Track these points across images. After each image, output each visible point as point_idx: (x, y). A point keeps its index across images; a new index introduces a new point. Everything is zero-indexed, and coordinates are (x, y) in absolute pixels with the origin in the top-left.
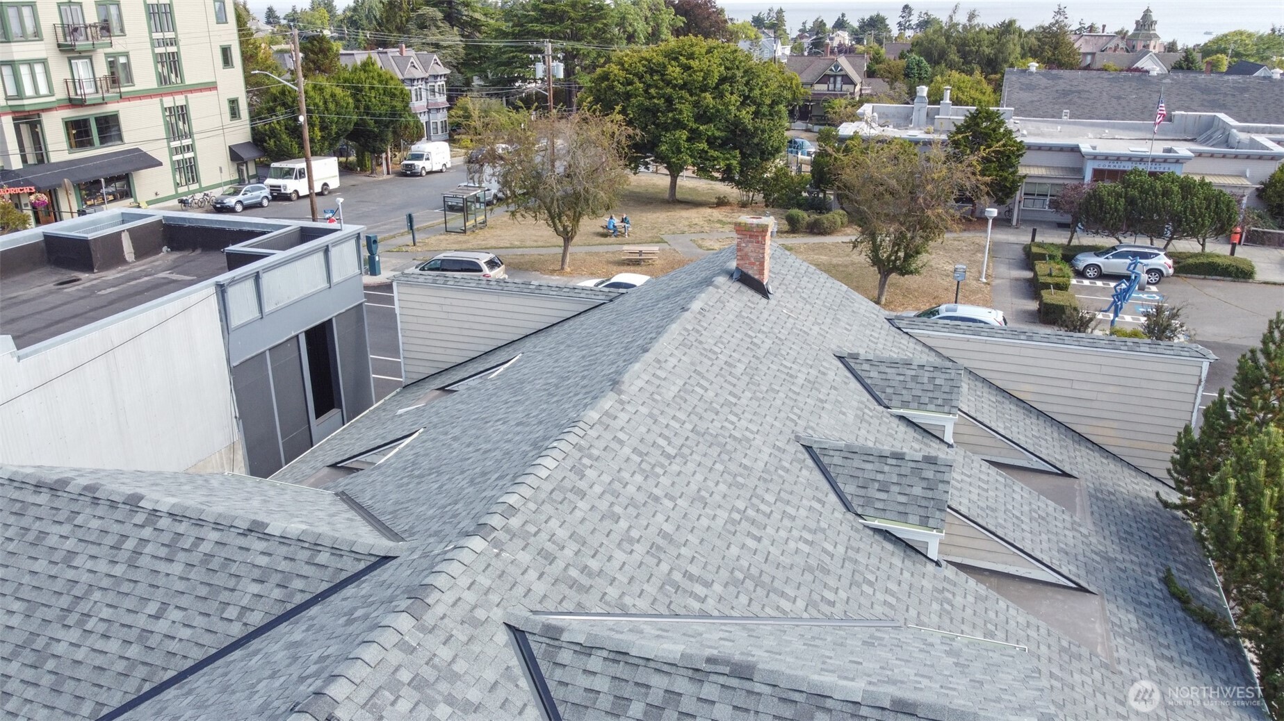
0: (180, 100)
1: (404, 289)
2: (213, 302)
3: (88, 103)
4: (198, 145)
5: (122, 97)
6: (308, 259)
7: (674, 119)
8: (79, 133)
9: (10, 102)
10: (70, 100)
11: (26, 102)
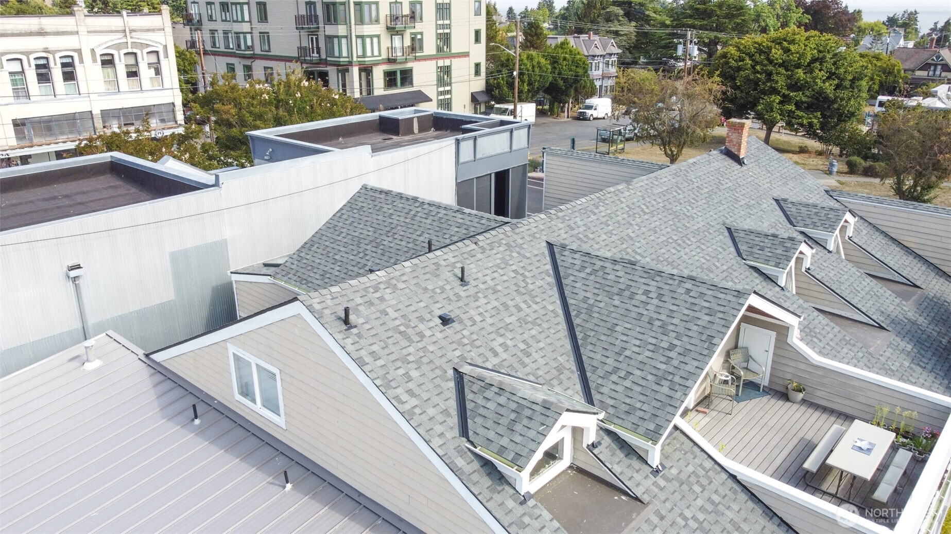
0: (447, 62)
1: (550, 157)
2: (453, 147)
3: (398, 61)
4: (453, 91)
5: (416, 59)
6: (502, 135)
7: (771, 87)
8: (391, 79)
9: (359, 59)
10: (389, 59)
11: (366, 59)
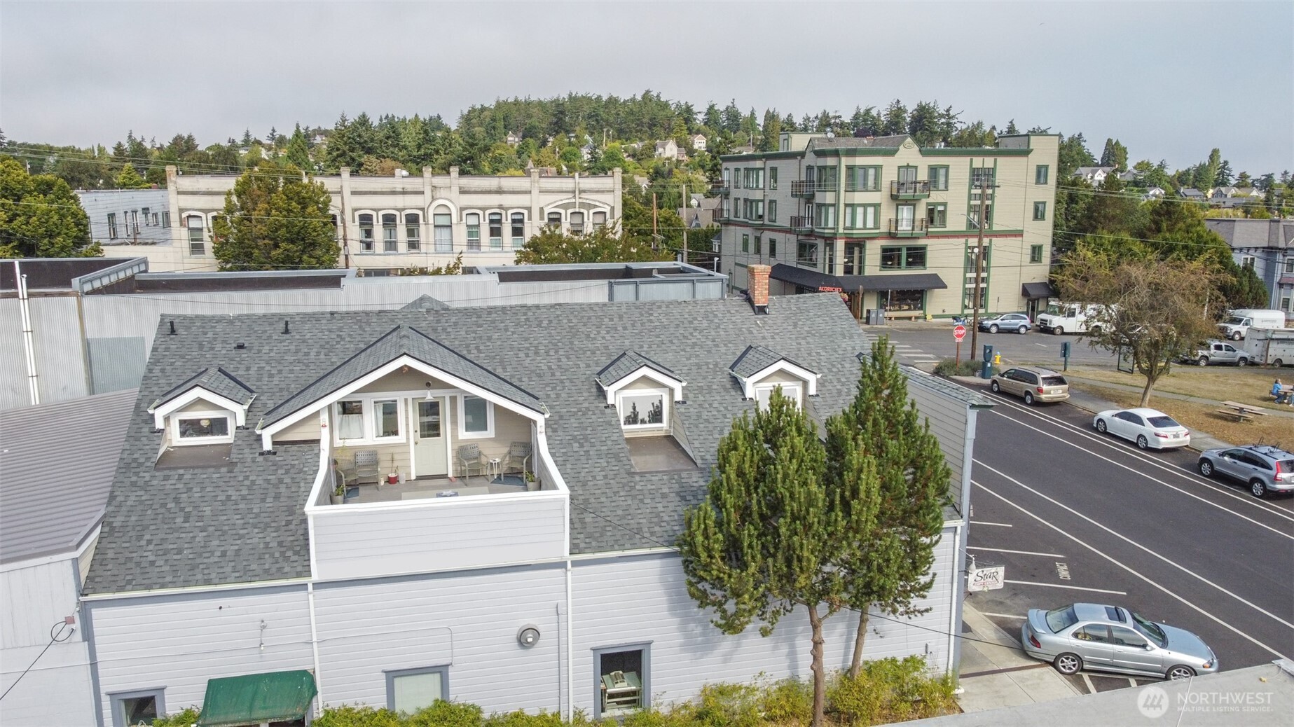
0: (984, 242)
2: (605, 288)
3: (899, 236)
4: (993, 279)
9: (846, 231)
10: (890, 233)
11: (855, 232)
